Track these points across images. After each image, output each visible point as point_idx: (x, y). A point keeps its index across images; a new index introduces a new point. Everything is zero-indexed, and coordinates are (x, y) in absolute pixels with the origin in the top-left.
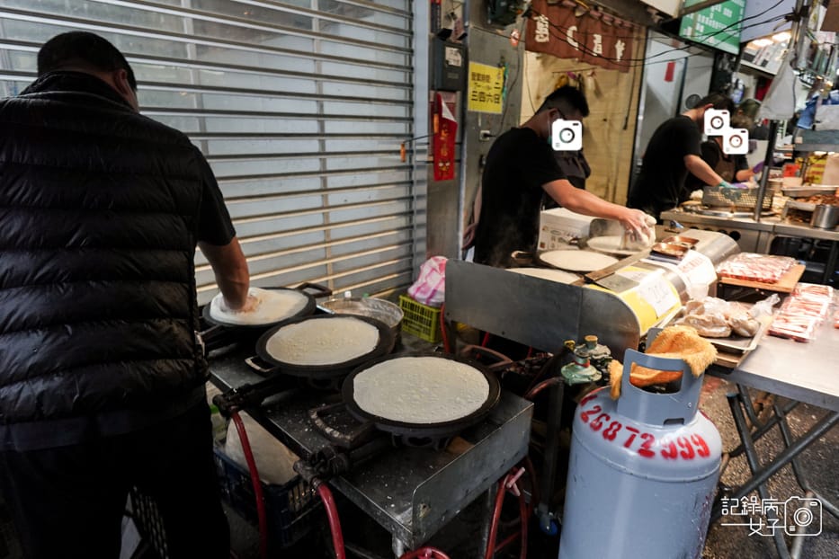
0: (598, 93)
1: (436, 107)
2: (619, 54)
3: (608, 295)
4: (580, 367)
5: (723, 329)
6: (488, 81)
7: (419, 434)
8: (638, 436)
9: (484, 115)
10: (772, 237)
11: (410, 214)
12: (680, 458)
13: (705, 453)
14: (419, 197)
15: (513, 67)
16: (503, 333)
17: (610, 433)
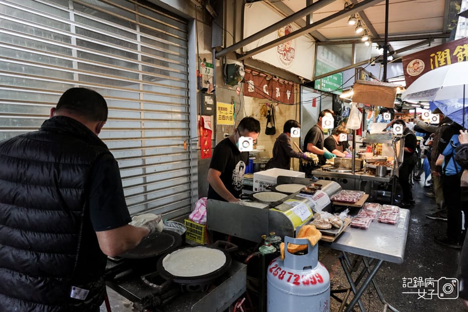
0: (281, 113)
1: (201, 123)
2: (289, 96)
3: (279, 213)
4: (267, 246)
5: (329, 225)
6: (226, 110)
7: (194, 283)
8: (293, 276)
9: (225, 126)
10: (361, 181)
11: (189, 176)
12: (310, 284)
13: (321, 281)
14: (194, 167)
15: (238, 103)
16: (235, 234)
17: (281, 276)
